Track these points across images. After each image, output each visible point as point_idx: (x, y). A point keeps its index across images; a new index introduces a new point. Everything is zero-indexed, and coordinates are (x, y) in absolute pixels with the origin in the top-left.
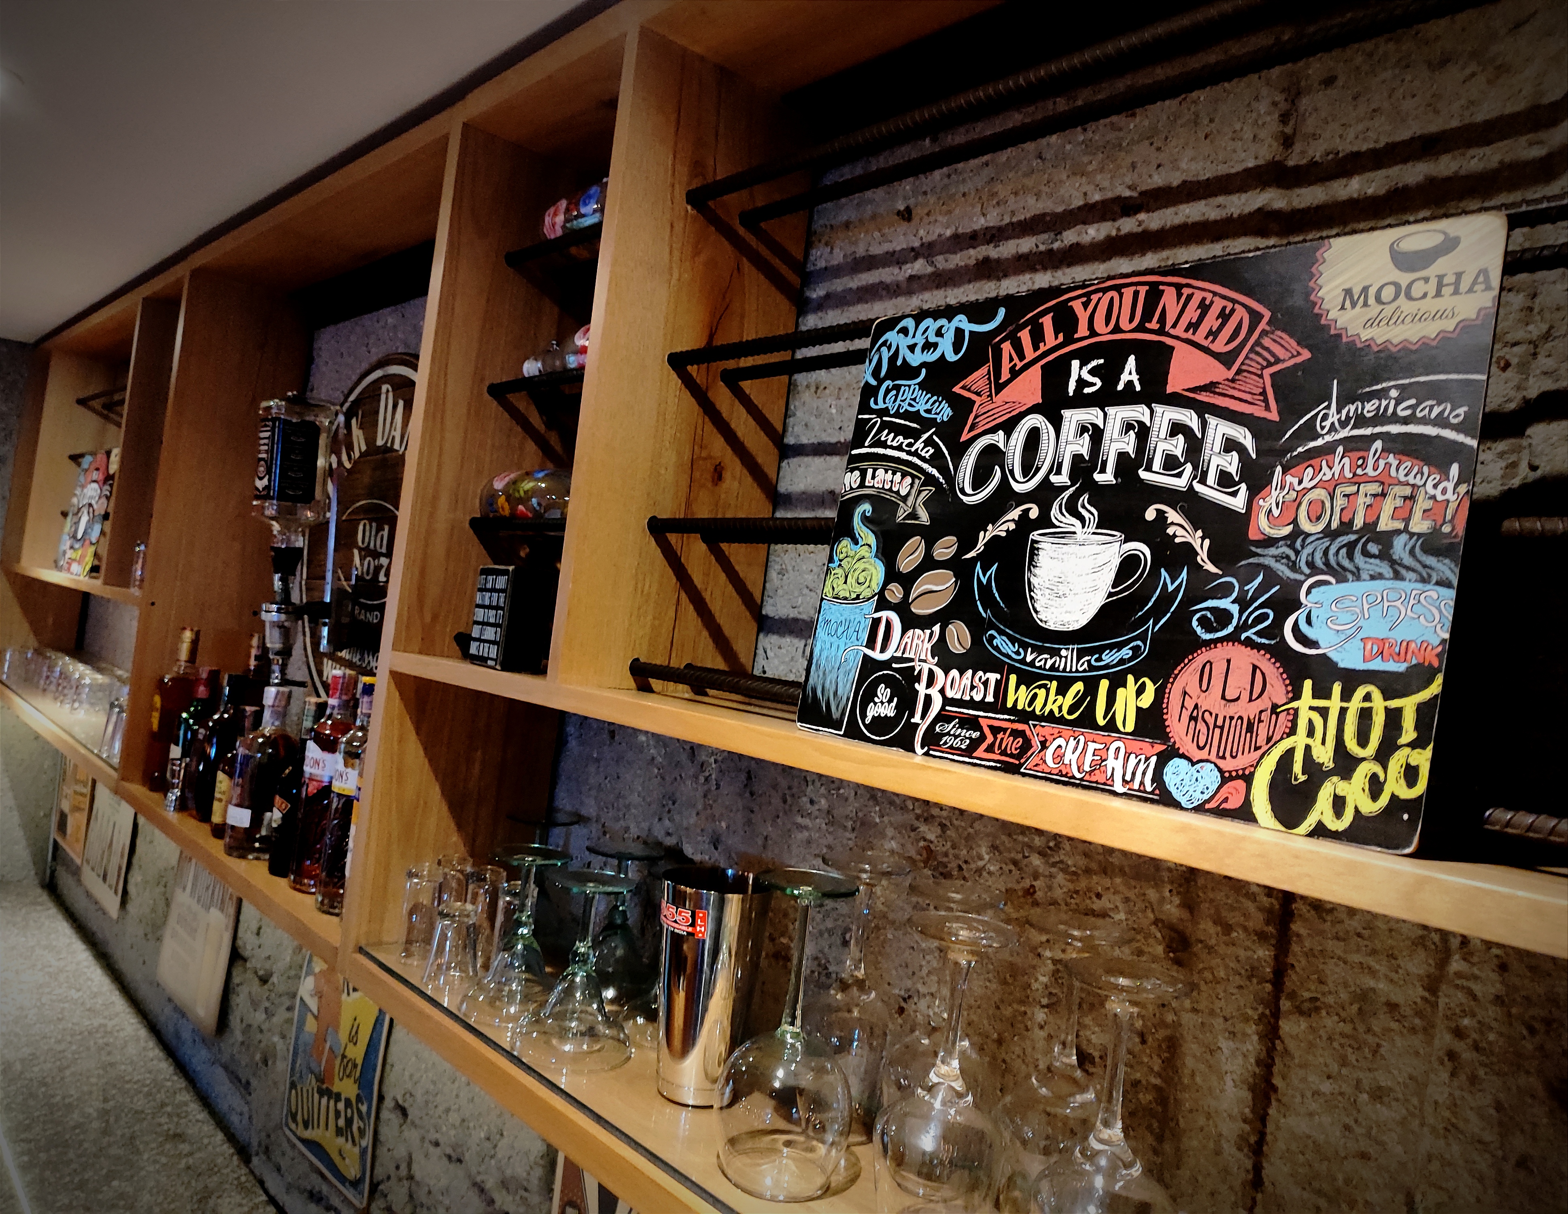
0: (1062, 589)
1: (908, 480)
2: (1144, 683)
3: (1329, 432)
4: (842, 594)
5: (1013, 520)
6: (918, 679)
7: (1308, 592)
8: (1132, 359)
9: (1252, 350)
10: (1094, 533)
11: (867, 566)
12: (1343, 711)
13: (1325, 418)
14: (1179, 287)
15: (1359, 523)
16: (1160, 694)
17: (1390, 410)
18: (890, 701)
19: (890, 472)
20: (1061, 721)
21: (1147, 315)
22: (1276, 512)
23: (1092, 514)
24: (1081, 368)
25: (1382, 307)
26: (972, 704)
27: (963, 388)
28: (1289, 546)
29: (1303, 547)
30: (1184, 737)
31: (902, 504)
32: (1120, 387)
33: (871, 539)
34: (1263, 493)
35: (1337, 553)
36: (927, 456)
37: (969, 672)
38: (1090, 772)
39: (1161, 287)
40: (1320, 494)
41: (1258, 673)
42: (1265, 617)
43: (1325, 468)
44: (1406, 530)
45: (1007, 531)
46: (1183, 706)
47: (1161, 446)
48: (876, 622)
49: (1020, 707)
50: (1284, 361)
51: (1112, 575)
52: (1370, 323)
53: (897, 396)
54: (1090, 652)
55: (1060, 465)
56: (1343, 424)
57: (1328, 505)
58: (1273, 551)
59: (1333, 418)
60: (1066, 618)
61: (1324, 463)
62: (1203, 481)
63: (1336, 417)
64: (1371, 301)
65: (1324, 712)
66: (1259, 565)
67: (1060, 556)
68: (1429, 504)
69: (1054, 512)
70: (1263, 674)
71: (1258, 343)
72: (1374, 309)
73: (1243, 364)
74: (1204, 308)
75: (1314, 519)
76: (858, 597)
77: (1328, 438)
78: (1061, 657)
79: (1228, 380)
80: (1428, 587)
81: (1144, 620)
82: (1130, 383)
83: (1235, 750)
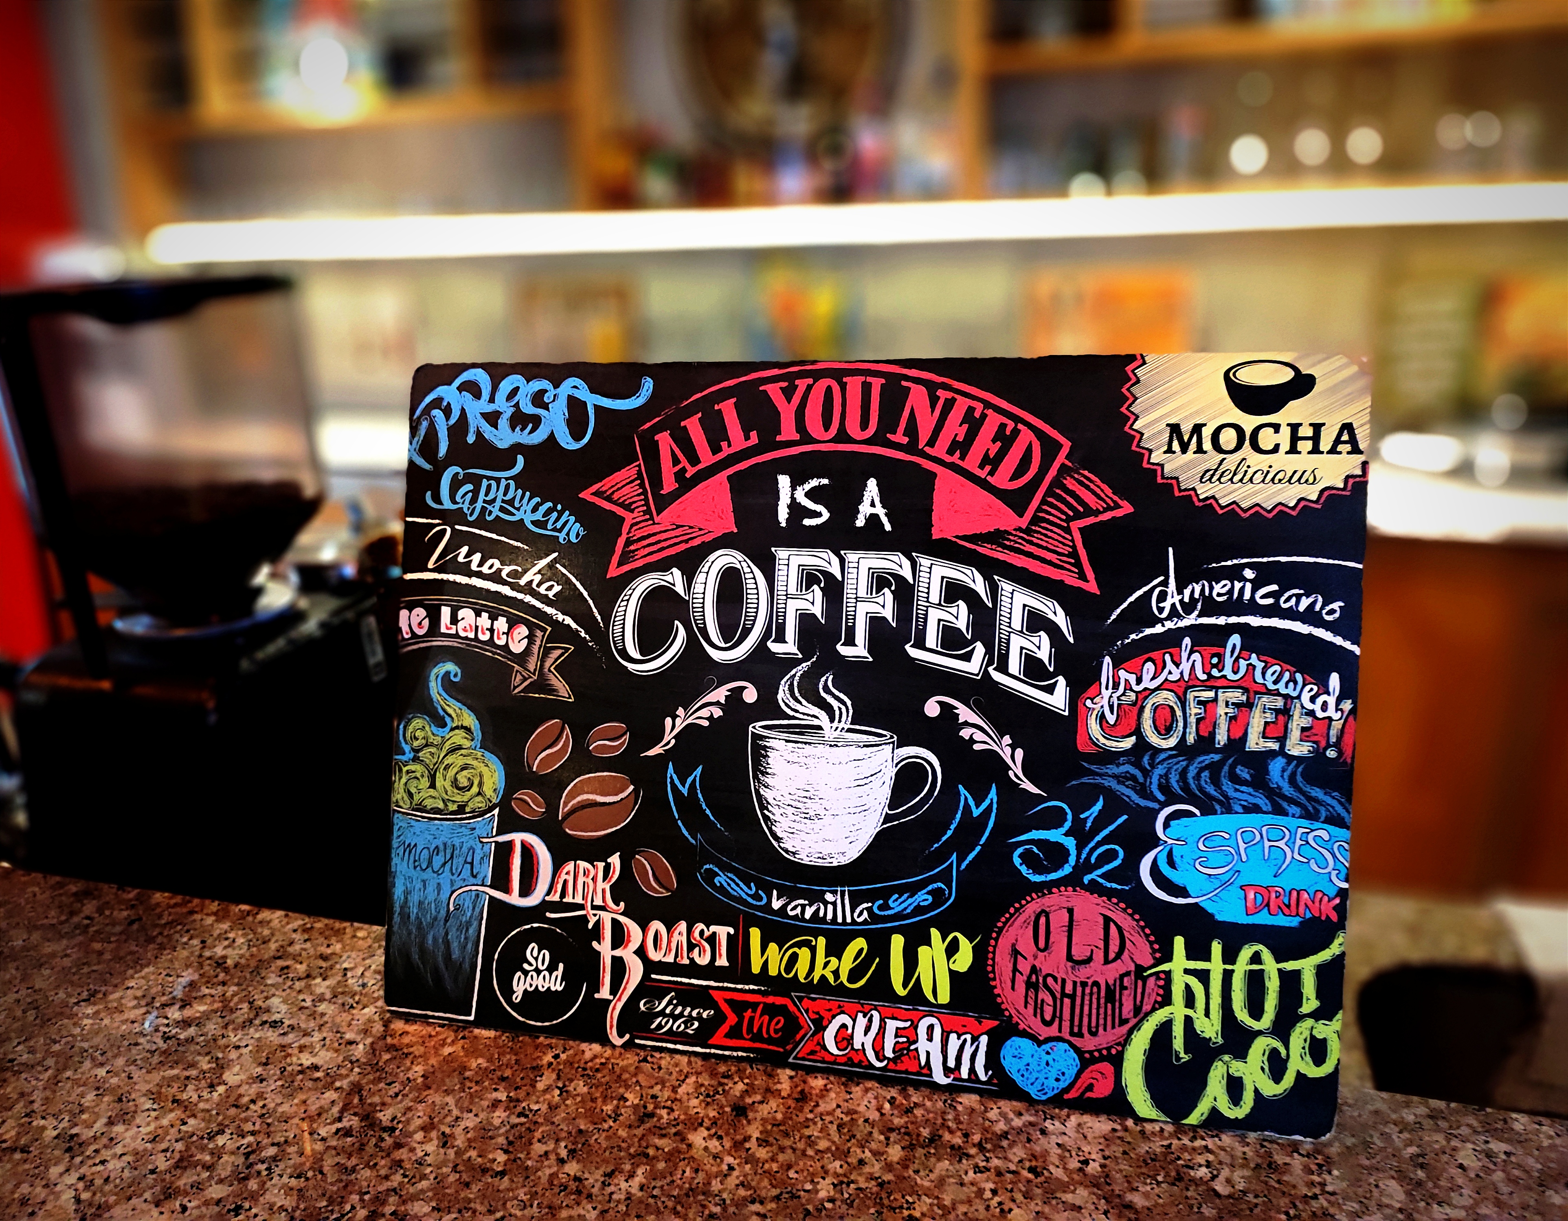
0: (813, 807)
1: (523, 631)
2: (955, 938)
3: (1170, 618)
4: (429, 803)
5: (718, 703)
6: (596, 933)
7: (1166, 825)
8: (872, 484)
9: (1049, 492)
10: (849, 730)
11: (469, 761)
12: (1228, 976)
13: (1162, 597)
14: (931, 388)
15: (1221, 738)
16: (979, 953)
17: (1247, 595)
18: (551, 969)
19: (485, 615)
20: (840, 990)
21: (888, 422)
22: (1111, 719)
23: (844, 703)
24: (793, 488)
25: (1223, 456)
26: (693, 969)
27: (596, 494)
28: (1132, 764)
29: (1153, 766)
30: (1021, 1009)
31: (517, 667)
32: (860, 522)
33: (469, 719)
34: (1091, 691)
35: (1198, 777)
36: (551, 594)
37: (683, 926)
38: (894, 1060)
39: (904, 383)
40: (1167, 697)
41: (1112, 927)
42: (1113, 855)
43: (1170, 665)
44: (1282, 752)
45: (711, 718)
46: (1015, 970)
47: (934, 615)
48: (504, 851)
49: (773, 971)
50: (1097, 513)
51: (886, 792)
52: (1207, 476)
53: (476, 493)
54: (870, 896)
55: (781, 628)
56: (1189, 608)
57: (1179, 713)
58: (1113, 769)
59: (1173, 598)
60: (826, 849)
61: (1167, 657)
62: (1003, 668)
63: (1177, 598)
64: (1207, 445)
65: (1203, 976)
66: (1097, 786)
67: (803, 760)
68: (1306, 721)
69: (782, 694)
70: (1119, 929)
71: (1057, 482)
72: (1212, 459)
73: (1039, 509)
74: (973, 423)
75: (1163, 732)
76: (461, 809)
77: (1169, 625)
78: (826, 903)
79: (1020, 529)
80: (1318, 825)
81: (942, 855)
82: (873, 519)
83: (1093, 1024)
